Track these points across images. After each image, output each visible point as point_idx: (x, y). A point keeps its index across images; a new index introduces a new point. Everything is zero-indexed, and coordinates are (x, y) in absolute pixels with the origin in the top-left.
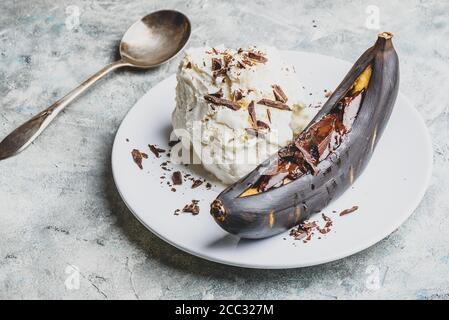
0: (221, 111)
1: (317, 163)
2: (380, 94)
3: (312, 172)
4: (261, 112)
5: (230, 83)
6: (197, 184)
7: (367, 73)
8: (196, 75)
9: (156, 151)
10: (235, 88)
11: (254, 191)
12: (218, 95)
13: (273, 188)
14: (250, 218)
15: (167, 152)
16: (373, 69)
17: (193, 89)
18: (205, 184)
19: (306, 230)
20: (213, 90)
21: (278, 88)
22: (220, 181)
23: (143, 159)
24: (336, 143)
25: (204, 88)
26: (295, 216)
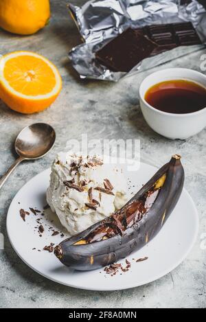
0: (72, 192)
1: (125, 229)
2: (169, 191)
3: (121, 234)
4: (95, 194)
5: (79, 175)
6: (55, 233)
7: (164, 177)
8: (61, 169)
9: (34, 212)
10: (82, 178)
11: (84, 242)
12: (71, 182)
13: (96, 241)
14: (77, 258)
15: (42, 212)
16: (167, 176)
17: (59, 176)
18: (60, 234)
19: (114, 268)
20: (69, 178)
21: (108, 181)
22: (69, 233)
23: (26, 215)
24: (138, 218)
25: (65, 177)
26: (108, 259)
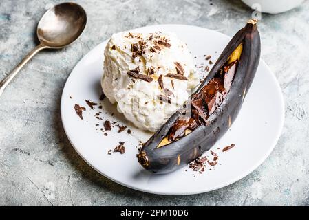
0: (139, 83)
1: (208, 116)
3: (205, 124)
4: (167, 82)
5: (145, 62)
6: (122, 129)
7: (240, 48)
8: (119, 55)
9: (91, 105)
10: (149, 65)
11: (166, 142)
12: (136, 71)
13: (179, 138)
14: (165, 162)
15: (99, 105)
16: (244, 45)
17: (118, 64)
19: (200, 164)
20: (132, 67)
21: (178, 64)
22: (137, 128)
23: (83, 111)
24: (220, 101)
25: (126, 64)
26: (194, 155)
